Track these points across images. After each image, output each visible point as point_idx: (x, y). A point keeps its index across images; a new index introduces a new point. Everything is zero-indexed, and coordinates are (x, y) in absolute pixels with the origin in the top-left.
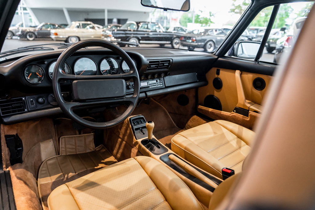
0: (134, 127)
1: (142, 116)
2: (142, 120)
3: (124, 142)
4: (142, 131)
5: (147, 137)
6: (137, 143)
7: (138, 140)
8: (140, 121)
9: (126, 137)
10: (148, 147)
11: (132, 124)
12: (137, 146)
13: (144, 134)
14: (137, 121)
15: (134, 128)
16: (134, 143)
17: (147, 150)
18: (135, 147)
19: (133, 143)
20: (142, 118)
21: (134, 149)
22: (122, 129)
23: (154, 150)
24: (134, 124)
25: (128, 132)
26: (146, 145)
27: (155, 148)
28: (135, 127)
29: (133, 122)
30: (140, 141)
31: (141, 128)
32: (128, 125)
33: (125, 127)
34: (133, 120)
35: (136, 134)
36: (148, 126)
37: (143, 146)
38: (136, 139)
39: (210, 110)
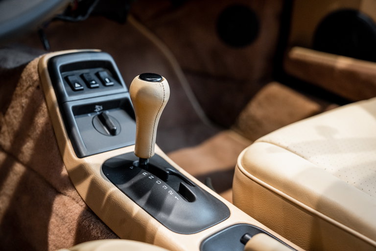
0: (68, 98)
1: (106, 57)
2: (104, 74)
3: (19, 168)
4: (103, 119)
5: (132, 149)
6: (81, 172)
7: (86, 160)
8: (97, 75)
9: (28, 147)
10: (137, 192)
11: (62, 85)
12: (83, 188)
13: (113, 132)
14: (82, 76)
15: (70, 106)
16: (64, 172)
17: (136, 209)
18: (72, 193)
19: (61, 170)
20: (106, 65)
21: (65, 199)
22: (10, 111)
23: (169, 211)
24: (71, 85)
25: (41, 120)
26: (126, 186)
27: (172, 196)
28: (73, 101)
29: (66, 79)
30: (94, 162)
31: (98, 109)
32: (41, 88)
33: (24, 101)
34: (64, 68)
35: (77, 130)
36: (142, 92)
37: (112, 189)
38: (79, 155)
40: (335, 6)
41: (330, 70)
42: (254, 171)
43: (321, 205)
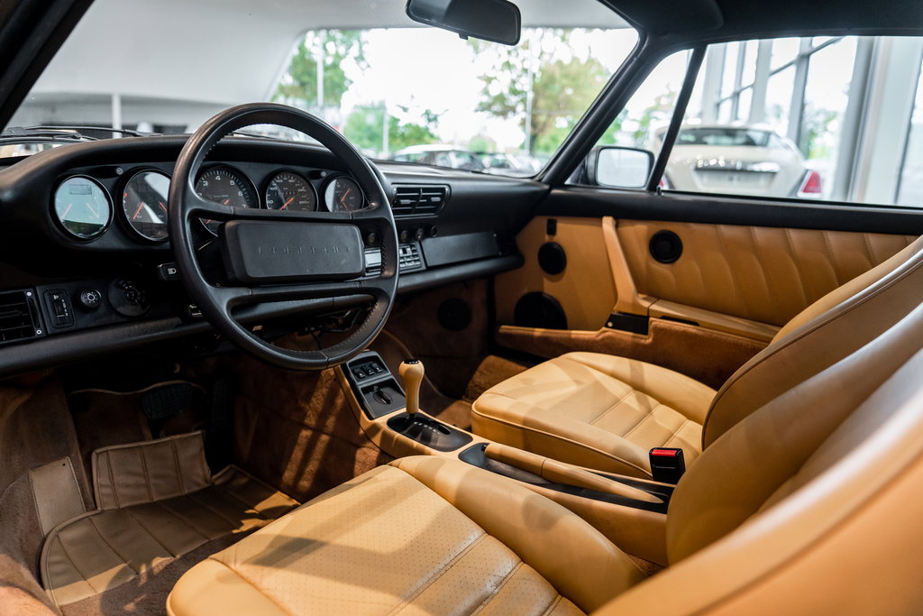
0: (358, 383)
1: (374, 354)
2: (375, 365)
3: (324, 438)
4: (380, 395)
5: (404, 410)
6: (375, 428)
7: (376, 421)
8: (371, 366)
9: (331, 422)
10: (413, 435)
11: (352, 375)
12: (377, 439)
13: (388, 402)
14: (362, 368)
15: (360, 388)
16: (361, 432)
17: (415, 443)
18: (370, 444)
19: (359, 431)
20: (374, 359)
21: (365, 449)
22: (314, 400)
23: (436, 441)
24: (357, 375)
25: (340, 401)
26: (405, 432)
27: (435, 432)
28: (361, 385)
29: (353, 371)
30: (382, 421)
31: (376, 388)
32: (337, 380)
33: (324, 390)
34: (351, 364)
35: (367, 403)
36: (408, 371)
37: (397, 435)
38: (371, 418)
39: (538, 332)
40: (525, 291)
41: (531, 338)
42: (483, 411)
43: (525, 422)
